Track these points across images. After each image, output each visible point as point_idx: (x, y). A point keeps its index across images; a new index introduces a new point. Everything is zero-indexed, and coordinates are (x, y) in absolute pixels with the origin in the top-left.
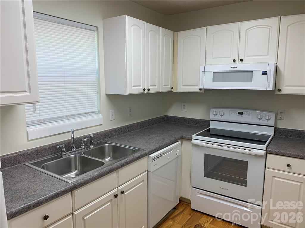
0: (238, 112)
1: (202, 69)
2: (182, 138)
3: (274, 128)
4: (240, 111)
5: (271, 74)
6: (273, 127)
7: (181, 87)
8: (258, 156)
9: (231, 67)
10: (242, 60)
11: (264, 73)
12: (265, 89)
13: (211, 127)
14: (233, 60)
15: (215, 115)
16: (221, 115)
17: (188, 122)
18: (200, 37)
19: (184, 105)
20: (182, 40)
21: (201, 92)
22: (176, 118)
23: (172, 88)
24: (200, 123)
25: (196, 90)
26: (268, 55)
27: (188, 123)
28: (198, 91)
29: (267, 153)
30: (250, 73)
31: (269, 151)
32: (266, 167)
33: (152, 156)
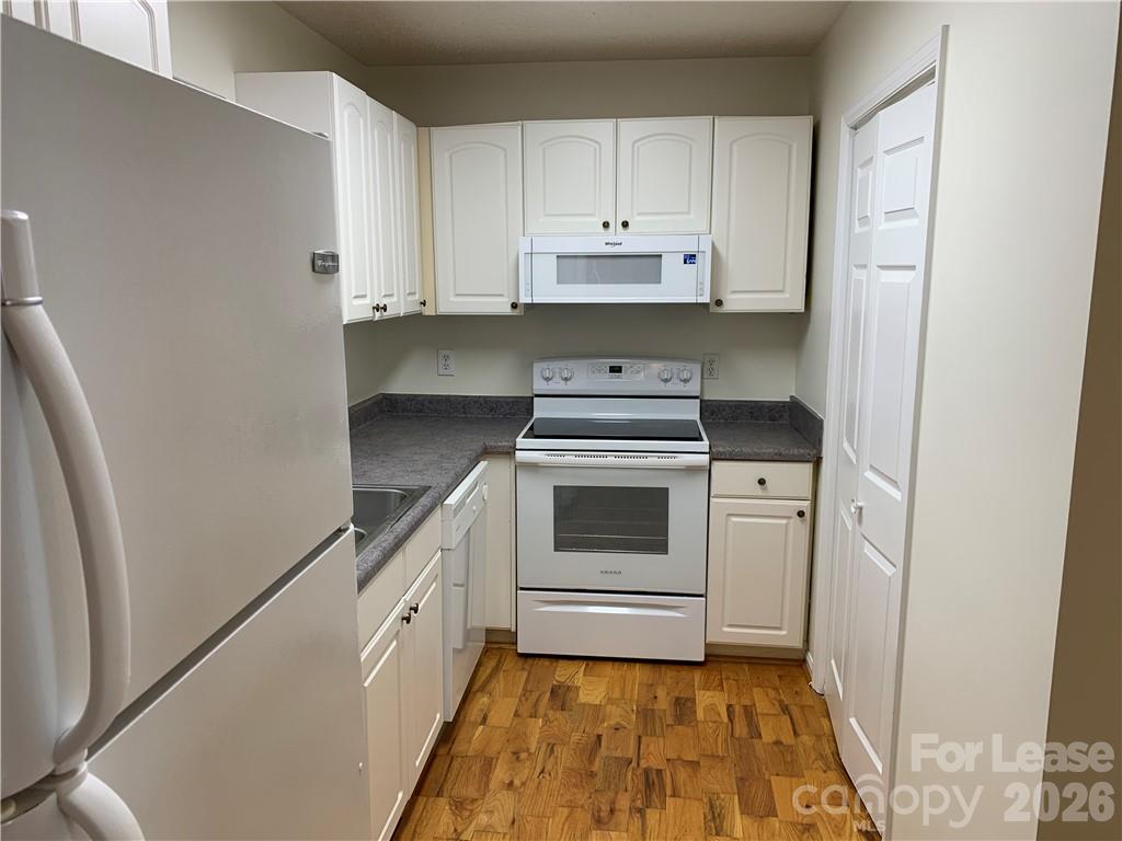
0: (611, 367)
1: (524, 247)
2: (487, 453)
3: (698, 401)
4: (615, 362)
5: (705, 262)
6: (696, 397)
7: (452, 299)
8: (692, 470)
9: (607, 244)
10: (625, 225)
11: (690, 258)
12: (692, 299)
13: (537, 414)
14: (604, 224)
15: (547, 379)
16: (566, 379)
17: (464, 407)
18: (505, 150)
19: (446, 358)
20: (447, 155)
21: (516, 312)
22: (420, 398)
23: (424, 304)
24: (502, 406)
25: (501, 306)
26: (688, 213)
27: (462, 410)
28: (507, 310)
29: (712, 460)
30: (654, 260)
31: (719, 453)
32: (712, 495)
33: (452, 500)
